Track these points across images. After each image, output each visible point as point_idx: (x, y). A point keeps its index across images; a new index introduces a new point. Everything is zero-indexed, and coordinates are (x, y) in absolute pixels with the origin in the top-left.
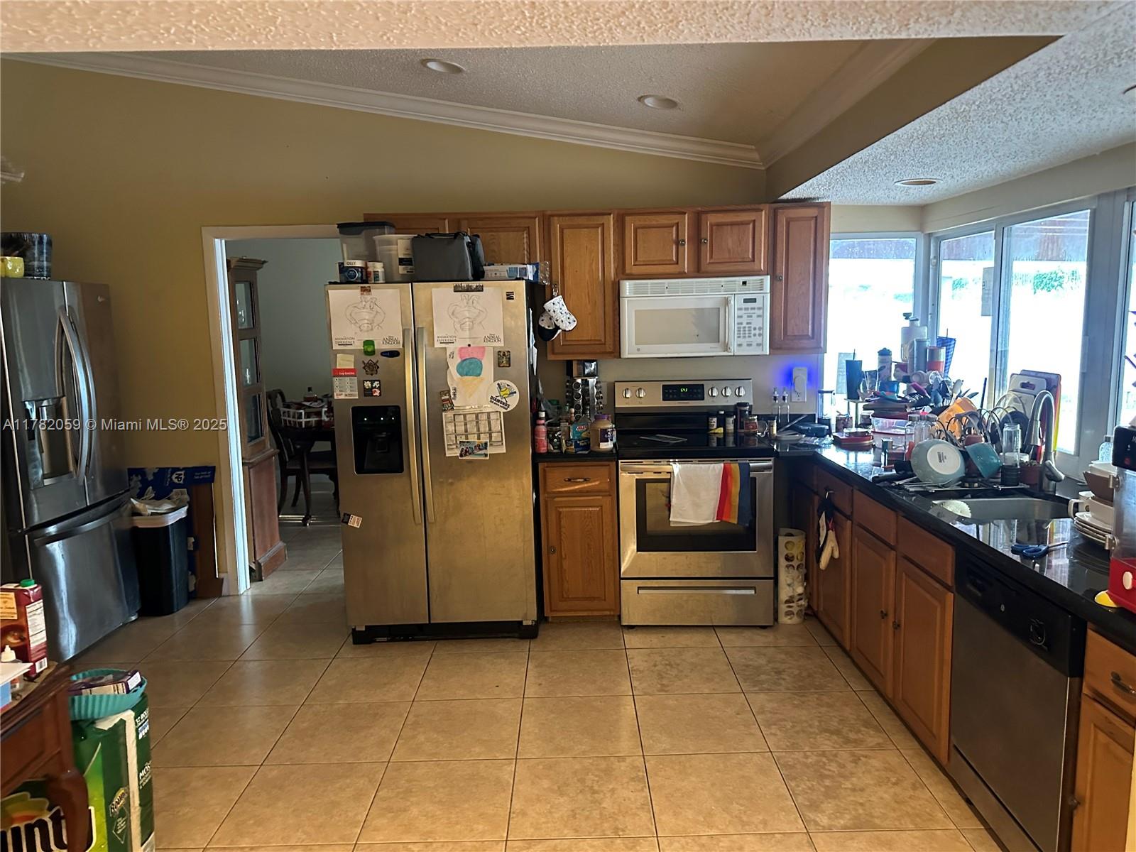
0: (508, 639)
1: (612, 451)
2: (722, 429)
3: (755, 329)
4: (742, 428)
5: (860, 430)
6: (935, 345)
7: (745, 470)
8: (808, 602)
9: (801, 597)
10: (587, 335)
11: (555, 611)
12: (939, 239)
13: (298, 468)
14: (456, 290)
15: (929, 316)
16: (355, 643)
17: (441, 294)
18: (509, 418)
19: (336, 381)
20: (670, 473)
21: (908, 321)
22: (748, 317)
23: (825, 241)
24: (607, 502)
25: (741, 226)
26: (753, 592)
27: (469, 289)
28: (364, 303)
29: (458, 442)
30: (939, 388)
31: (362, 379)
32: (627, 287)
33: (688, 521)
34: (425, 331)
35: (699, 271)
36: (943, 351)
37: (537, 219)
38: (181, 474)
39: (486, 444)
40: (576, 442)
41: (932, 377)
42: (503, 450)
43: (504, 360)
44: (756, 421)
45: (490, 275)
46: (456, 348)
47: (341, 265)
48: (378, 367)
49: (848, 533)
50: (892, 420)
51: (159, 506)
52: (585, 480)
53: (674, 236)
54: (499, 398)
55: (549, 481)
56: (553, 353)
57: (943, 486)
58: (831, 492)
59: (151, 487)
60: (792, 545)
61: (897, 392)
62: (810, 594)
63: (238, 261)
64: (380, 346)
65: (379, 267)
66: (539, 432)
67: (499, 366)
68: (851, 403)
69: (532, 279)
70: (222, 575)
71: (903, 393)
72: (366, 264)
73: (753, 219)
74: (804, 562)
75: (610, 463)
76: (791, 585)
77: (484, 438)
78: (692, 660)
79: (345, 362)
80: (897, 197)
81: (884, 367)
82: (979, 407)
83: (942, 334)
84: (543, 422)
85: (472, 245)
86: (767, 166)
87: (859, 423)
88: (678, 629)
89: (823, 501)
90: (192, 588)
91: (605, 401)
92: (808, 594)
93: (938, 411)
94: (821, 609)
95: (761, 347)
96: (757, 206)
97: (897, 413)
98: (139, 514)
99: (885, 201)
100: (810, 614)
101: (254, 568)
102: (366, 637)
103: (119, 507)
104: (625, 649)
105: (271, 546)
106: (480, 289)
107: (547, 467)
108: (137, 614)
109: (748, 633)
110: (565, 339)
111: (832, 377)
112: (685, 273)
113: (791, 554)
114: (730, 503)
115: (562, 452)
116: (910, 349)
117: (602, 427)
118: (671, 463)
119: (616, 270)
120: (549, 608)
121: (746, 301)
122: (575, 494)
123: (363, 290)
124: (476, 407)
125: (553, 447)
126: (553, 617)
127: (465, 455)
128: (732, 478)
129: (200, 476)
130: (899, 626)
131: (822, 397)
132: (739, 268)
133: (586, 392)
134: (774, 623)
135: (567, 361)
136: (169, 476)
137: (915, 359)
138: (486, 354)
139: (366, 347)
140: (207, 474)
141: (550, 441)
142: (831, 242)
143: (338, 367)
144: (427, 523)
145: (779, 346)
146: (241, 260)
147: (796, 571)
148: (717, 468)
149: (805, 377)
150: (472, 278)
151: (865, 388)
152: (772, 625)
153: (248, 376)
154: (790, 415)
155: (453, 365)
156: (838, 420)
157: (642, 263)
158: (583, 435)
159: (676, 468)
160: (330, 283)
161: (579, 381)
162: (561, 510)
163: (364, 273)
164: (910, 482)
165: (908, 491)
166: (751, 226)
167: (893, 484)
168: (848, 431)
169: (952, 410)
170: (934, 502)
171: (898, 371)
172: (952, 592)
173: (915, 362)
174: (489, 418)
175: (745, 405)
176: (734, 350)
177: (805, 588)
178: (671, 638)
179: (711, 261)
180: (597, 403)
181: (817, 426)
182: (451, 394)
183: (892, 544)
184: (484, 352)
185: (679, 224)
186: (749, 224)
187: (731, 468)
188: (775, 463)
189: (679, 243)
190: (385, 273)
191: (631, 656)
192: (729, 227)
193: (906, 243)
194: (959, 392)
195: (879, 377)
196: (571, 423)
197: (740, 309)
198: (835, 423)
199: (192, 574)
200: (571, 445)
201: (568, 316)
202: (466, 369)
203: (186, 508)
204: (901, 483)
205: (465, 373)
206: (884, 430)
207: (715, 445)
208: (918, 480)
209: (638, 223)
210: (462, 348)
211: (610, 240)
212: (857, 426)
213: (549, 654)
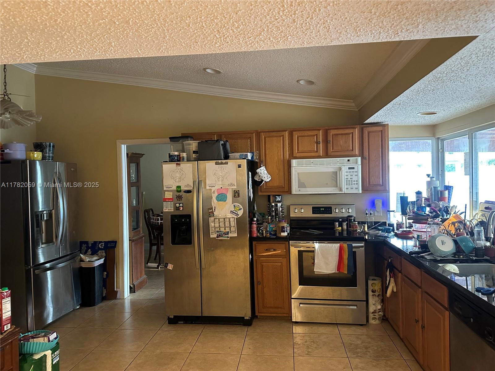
0: (238, 326)
1: (287, 236)
2: (341, 228)
3: (354, 181)
4: (350, 227)
5: (408, 229)
6: (443, 189)
7: (350, 247)
8: (384, 313)
9: (380, 310)
10: (276, 184)
11: (260, 313)
12: (443, 140)
13: (156, 242)
14: (216, 164)
15: (440, 176)
16: (169, 323)
17: (210, 166)
18: (239, 221)
19: (165, 203)
20: (314, 248)
21: (429, 178)
22: (351, 175)
23: (386, 141)
24: (284, 261)
25: (346, 135)
26: (356, 307)
27: (222, 163)
28: (177, 170)
29: (216, 231)
30: (445, 210)
31: (175, 203)
32: (294, 162)
33: (323, 271)
34: (202, 181)
35: (327, 155)
36: (447, 192)
37: (254, 134)
38: (102, 244)
39: (228, 232)
40: (270, 232)
41: (441, 204)
42: (236, 235)
43: (237, 194)
44: (357, 224)
45: (231, 157)
46: (216, 189)
47: (169, 154)
48: (182, 198)
49: (399, 280)
50: (423, 225)
51: (92, 258)
52: (274, 250)
53: (315, 140)
54: (234, 211)
55: (257, 250)
56: (261, 192)
57: (445, 257)
58: (391, 259)
59: (90, 250)
60: (375, 285)
61: (425, 211)
62: (385, 309)
63: (131, 154)
64: (183, 188)
65: (184, 155)
66: (253, 227)
67: (234, 197)
68: (403, 217)
69: (250, 159)
70: (118, 290)
71: (428, 212)
72: (180, 154)
73: (352, 132)
74: (381, 293)
75: (286, 242)
76: (374, 305)
77: (227, 230)
78: (324, 340)
79: (168, 195)
80: (420, 121)
81: (419, 200)
82: (464, 219)
83: (447, 184)
84: (255, 222)
85: (224, 145)
86: (359, 109)
87: (407, 226)
88: (319, 325)
89: (389, 263)
90: (104, 295)
91: (285, 214)
92: (384, 309)
93: (443, 221)
94: (390, 317)
95: (358, 189)
96: (353, 126)
97: (424, 221)
98: (83, 261)
99: (415, 123)
100: (384, 319)
101: (132, 286)
102: (174, 321)
103: (74, 257)
104: (293, 333)
105: (140, 277)
106: (226, 163)
107: (257, 243)
108: (79, 306)
109: (353, 328)
110: (266, 185)
111: (394, 204)
112: (321, 156)
113: (375, 289)
114: (343, 262)
115: (263, 236)
116: (430, 191)
117: (282, 225)
118: (315, 243)
119: (289, 155)
120: (258, 312)
121: (349, 168)
122: (270, 257)
123: (177, 164)
124: (224, 215)
125: (259, 234)
126: (260, 316)
127: (219, 237)
128: (343, 251)
129: (110, 245)
130: (424, 327)
131: (389, 214)
132: (346, 154)
133: (276, 210)
134: (366, 323)
135: (268, 195)
136: (98, 245)
137: (433, 196)
138: (229, 192)
139: (177, 189)
140: (113, 244)
141: (258, 231)
142: (389, 142)
143: (165, 198)
144: (201, 269)
145: (366, 189)
146: (133, 153)
147: (377, 298)
148: (336, 246)
149: (381, 204)
150: (224, 159)
151: (410, 209)
152: (365, 324)
153: (134, 202)
154: (374, 222)
155: (214, 196)
156: (397, 225)
157: (301, 152)
158: (273, 229)
159: (317, 245)
160: (164, 162)
161: (273, 204)
162: (263, 264)
163: (179, 158)
164: (428, 254)
165: (426, 259)
166: (351, 135)
167: (420, 256)
168: (402, 230)
169: (450, 220)
170: (439, 265)
171: (425, 202)
172: (448, 311)
173: (433, 197)
174: (229, 220)
175: (351, 216)
176: (345, 191)
177: (382, 306)
178: (315, 328)
179: (333, 151)
180: (282, 215)
181: (387, 227)
182: (213, 209)
183: (420, 285)
184: (228, 191)
185: (318, 135)
186: (350, 134)
187: (343, 246)
188: (365, 244)
189: (318, 143)
190: (187, 157)
191: (295, 337)
192: (341, 135)
193: (427, 142)
194: (454, 211)
195: (417, 204)
196: (269, 223)
197: (347, 172)
198: (396, 226)
199: (104, 289)
200: (268, 233)
201: (267, 175)
202: (220, 198)
203: (103, 259)
204: (423, 255)
205: (219, 200)
206: (418, 229)
207: (338, 235)
208: (432, 254)
209: (299, 135)
210: (218, 189)
211: (286, 142)
212: (406, 228)
213: (256, 333)
